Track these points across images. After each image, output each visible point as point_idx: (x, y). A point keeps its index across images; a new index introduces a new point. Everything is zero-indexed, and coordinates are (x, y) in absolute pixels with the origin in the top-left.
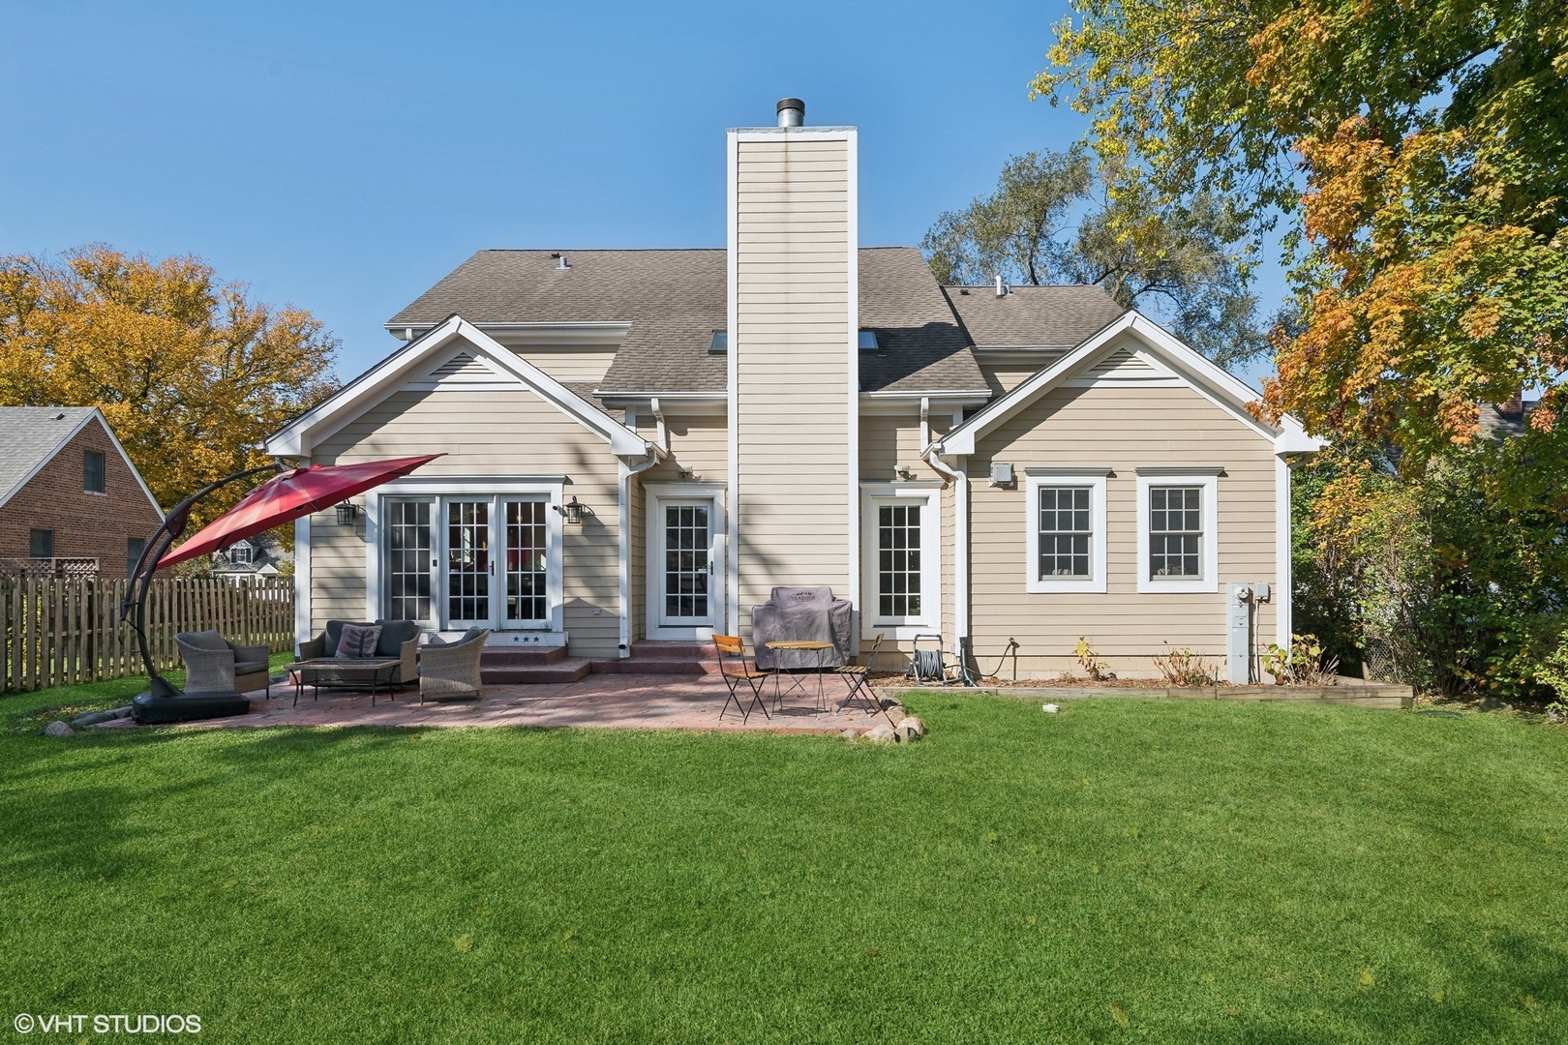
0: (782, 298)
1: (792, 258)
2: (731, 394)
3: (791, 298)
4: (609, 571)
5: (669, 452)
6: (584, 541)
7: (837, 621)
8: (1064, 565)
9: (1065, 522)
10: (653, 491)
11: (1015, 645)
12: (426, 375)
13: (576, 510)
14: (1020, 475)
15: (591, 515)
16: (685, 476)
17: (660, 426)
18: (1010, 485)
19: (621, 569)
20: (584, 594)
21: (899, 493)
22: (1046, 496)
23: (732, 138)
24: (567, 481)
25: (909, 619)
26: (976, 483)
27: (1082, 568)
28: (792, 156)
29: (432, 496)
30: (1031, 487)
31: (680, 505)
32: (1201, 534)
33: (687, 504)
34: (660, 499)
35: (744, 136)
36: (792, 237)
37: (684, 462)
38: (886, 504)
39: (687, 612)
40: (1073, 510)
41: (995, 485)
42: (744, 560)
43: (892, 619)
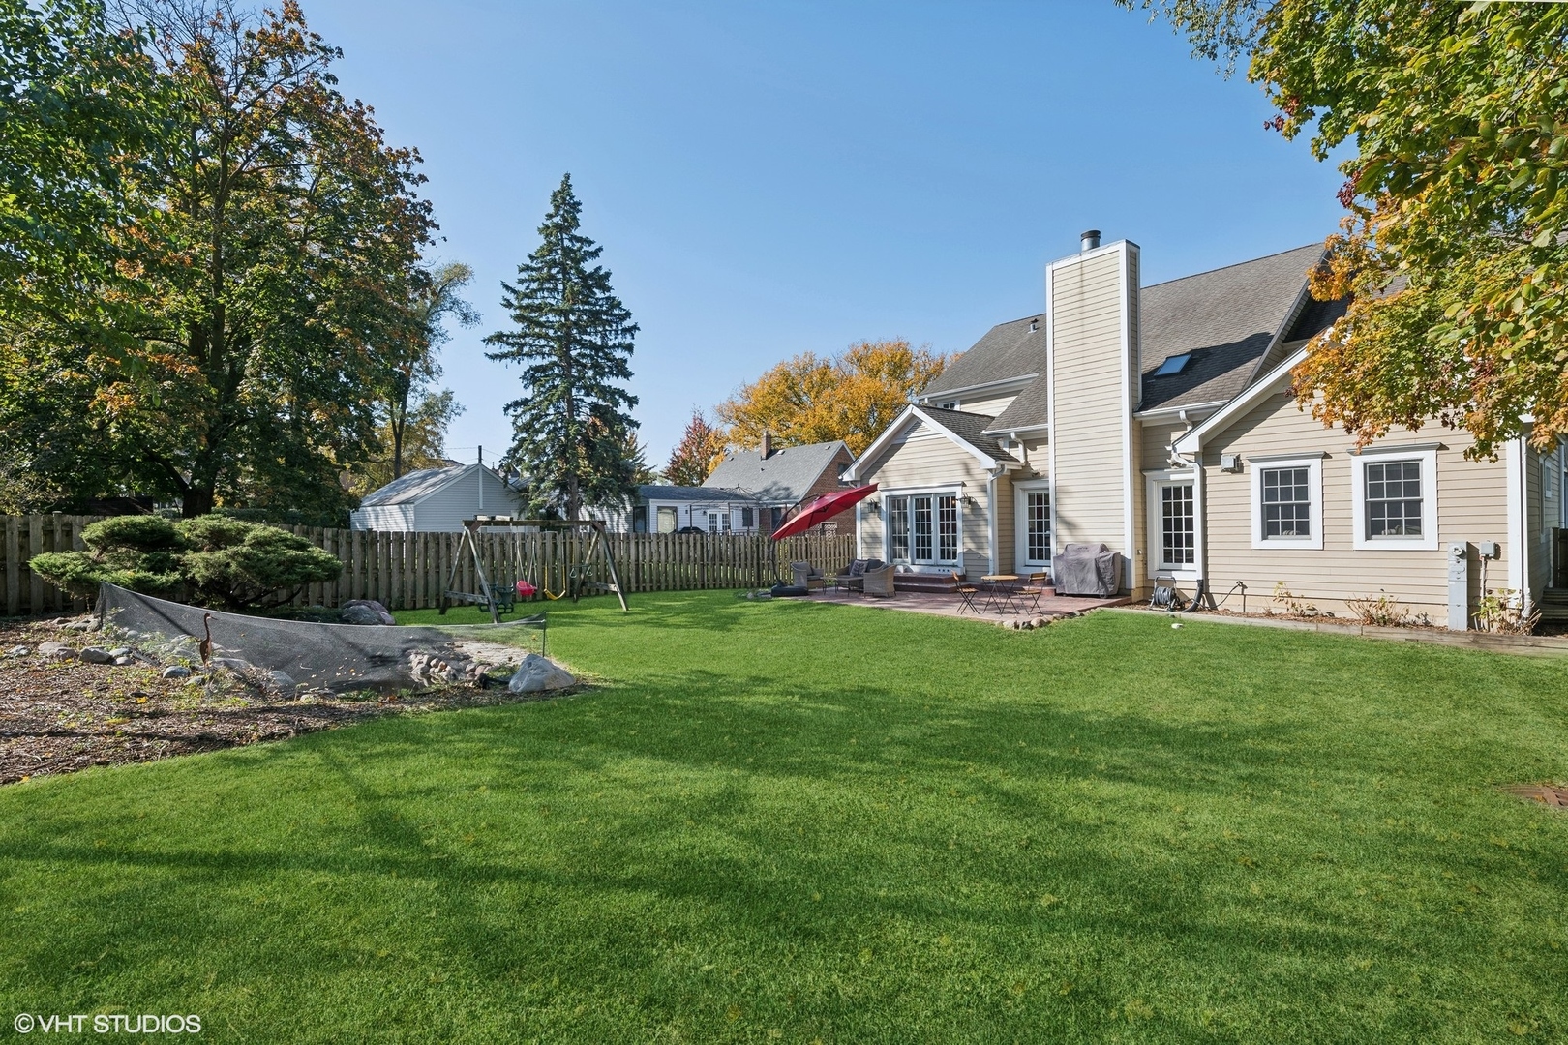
0: (1081, 361)
1: (1086, 334)
2: (1050, 425)
3: (1086, 360)
4: (983, 534)
5: (1027, 461)
6: (972, 517)
7: (1102, 566)
8: (1287, 527)
9: (1286, 494)
10: (1018, 485)
11: (1244, 587)
12: (902, 435)
13: (968, 501)
14: (1245, 462)
15: (975, 503)
16: (1036, 476)
17: (1021, 446)
18: (1238, 468)
19: (989, 532)
20: (971, 546)
21: (1173, 477)
22: (1269, 476)
23: (1049, 269)
24: (964, 485)
25: (1185, 566)
26: (1210, 471)
27: (1303, 529)
28: (1085, 270)
29: (906, 496)
30: (1254, 472)
31: (1036, 492)
32: (1422, 500)
33: (1039, 492)
34: (1024, 490)
35: (1056, 266)
36: (1086, 322)
37: (1035, 467)
38: (1167, 485)
39: (1040, 557)
40: (1293, 486)
41: (1223, 471)
42: (1060, 527)
43: (1173, 565)
